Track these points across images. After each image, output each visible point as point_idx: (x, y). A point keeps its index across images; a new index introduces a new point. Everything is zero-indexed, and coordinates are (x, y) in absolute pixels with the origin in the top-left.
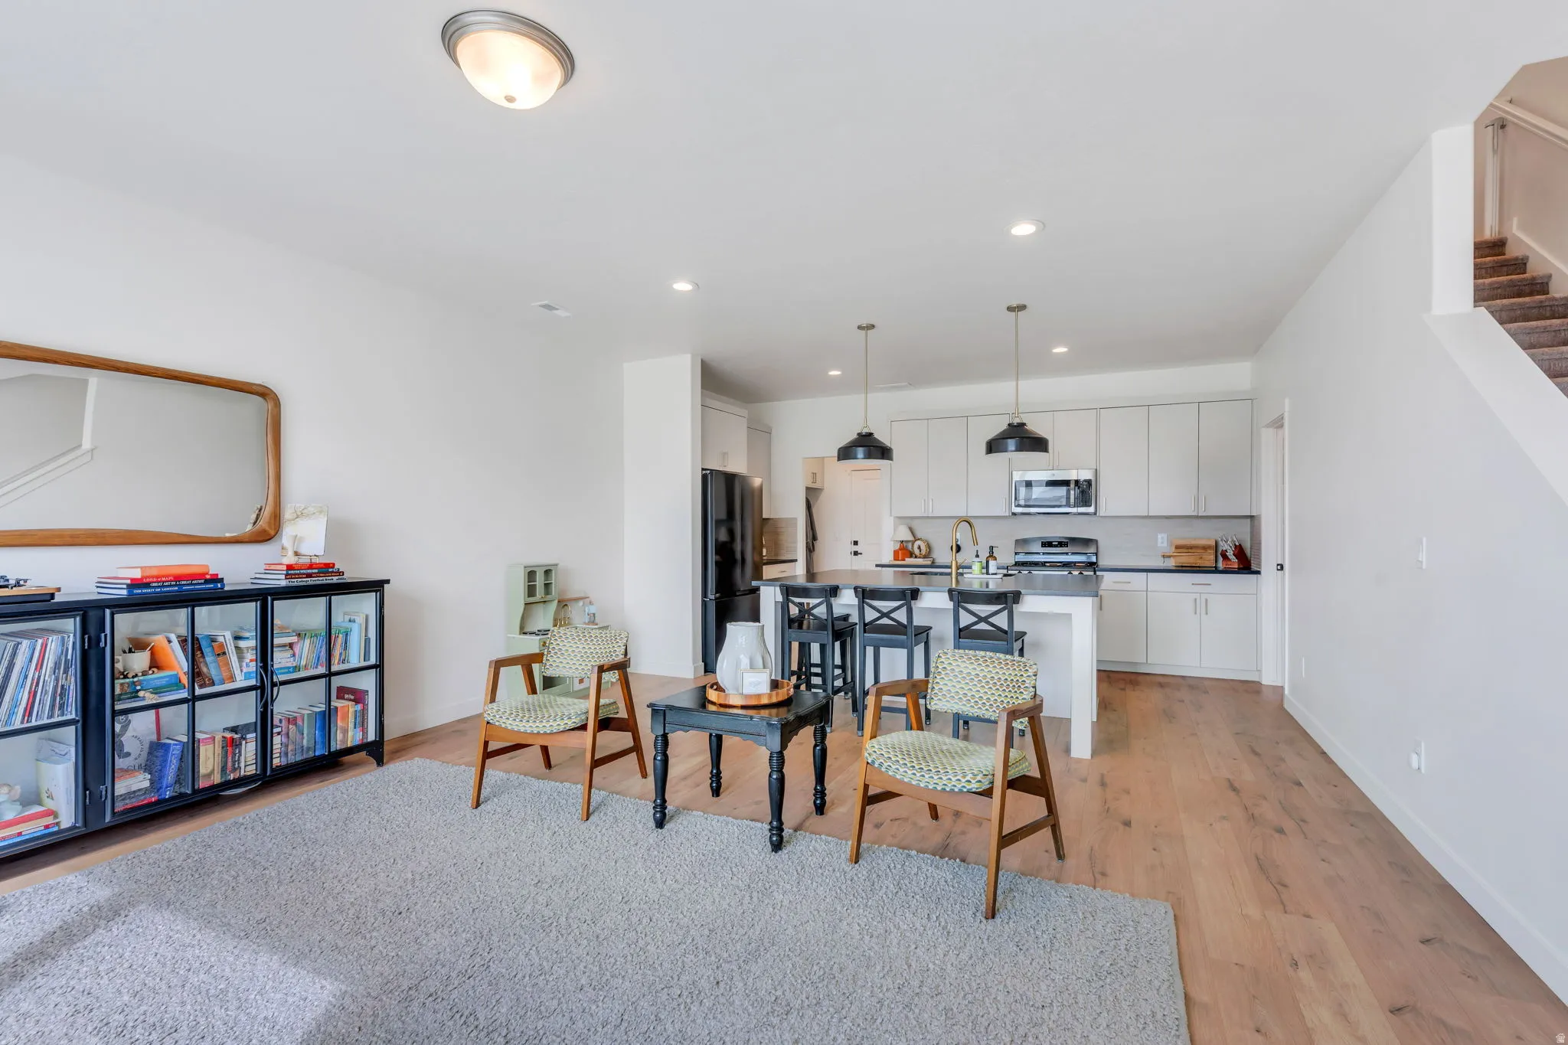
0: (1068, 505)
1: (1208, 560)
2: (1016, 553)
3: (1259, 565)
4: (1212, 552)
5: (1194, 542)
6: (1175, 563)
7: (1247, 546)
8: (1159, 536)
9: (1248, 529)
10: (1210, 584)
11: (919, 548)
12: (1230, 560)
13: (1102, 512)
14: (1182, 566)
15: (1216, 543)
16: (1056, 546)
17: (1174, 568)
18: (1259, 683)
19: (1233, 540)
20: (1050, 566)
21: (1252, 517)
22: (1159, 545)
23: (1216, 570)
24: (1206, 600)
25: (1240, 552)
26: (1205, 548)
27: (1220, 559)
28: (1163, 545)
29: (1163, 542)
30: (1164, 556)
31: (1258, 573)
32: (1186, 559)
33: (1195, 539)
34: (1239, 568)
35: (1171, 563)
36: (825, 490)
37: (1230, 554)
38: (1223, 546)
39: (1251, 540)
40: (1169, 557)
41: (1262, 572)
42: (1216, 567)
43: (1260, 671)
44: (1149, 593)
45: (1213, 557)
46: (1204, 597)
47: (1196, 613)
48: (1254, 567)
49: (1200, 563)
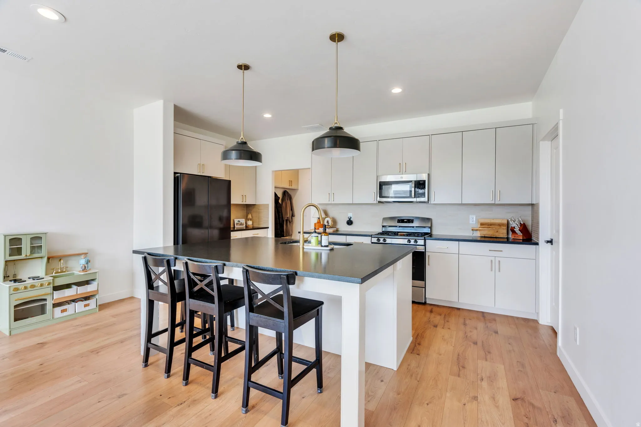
0: (410, 196)
1: (502, 233)
2: (383, 226)
3: (538, 238)
4: (505, 228)
5: (493, 221)
6: (480, 234)
7: (529, 224)
8: (471, 216)
9: (530, 213)
10: (502, 251)
11: (328, 222)
12: (517, 234)
13: (432, 201)
14: (485, 237)
15: (508, 222)
16: (406, 222)
17: (479, 239)
18: (536, 321)
19: (519, 220)
20: (401, 235)
21: (532, 205)
22: (471, 222)
23: (507, 241)
24: (499, 261)
25: (524, 228)
26: (500, 225)
27: (511, 233)
28: (473, 223)
29: (473, 220)
30: (473, 230)
31: (537, 244)
32: (487, 232)
33: (493, 219)
34: (523, 240)
35: (478, 234)
36: (299, 191)
37: (517, 230)
38: (513, 224)
39: (532, 220)
40: (477, 230)
41: (540, 244)
42: (508, 238)
43: (538, 313)
44: (459, 255)
45: (505, 231)
46: (497, 259)
47: (492, 270)
48: (534, 239)
49: (497, 235)
